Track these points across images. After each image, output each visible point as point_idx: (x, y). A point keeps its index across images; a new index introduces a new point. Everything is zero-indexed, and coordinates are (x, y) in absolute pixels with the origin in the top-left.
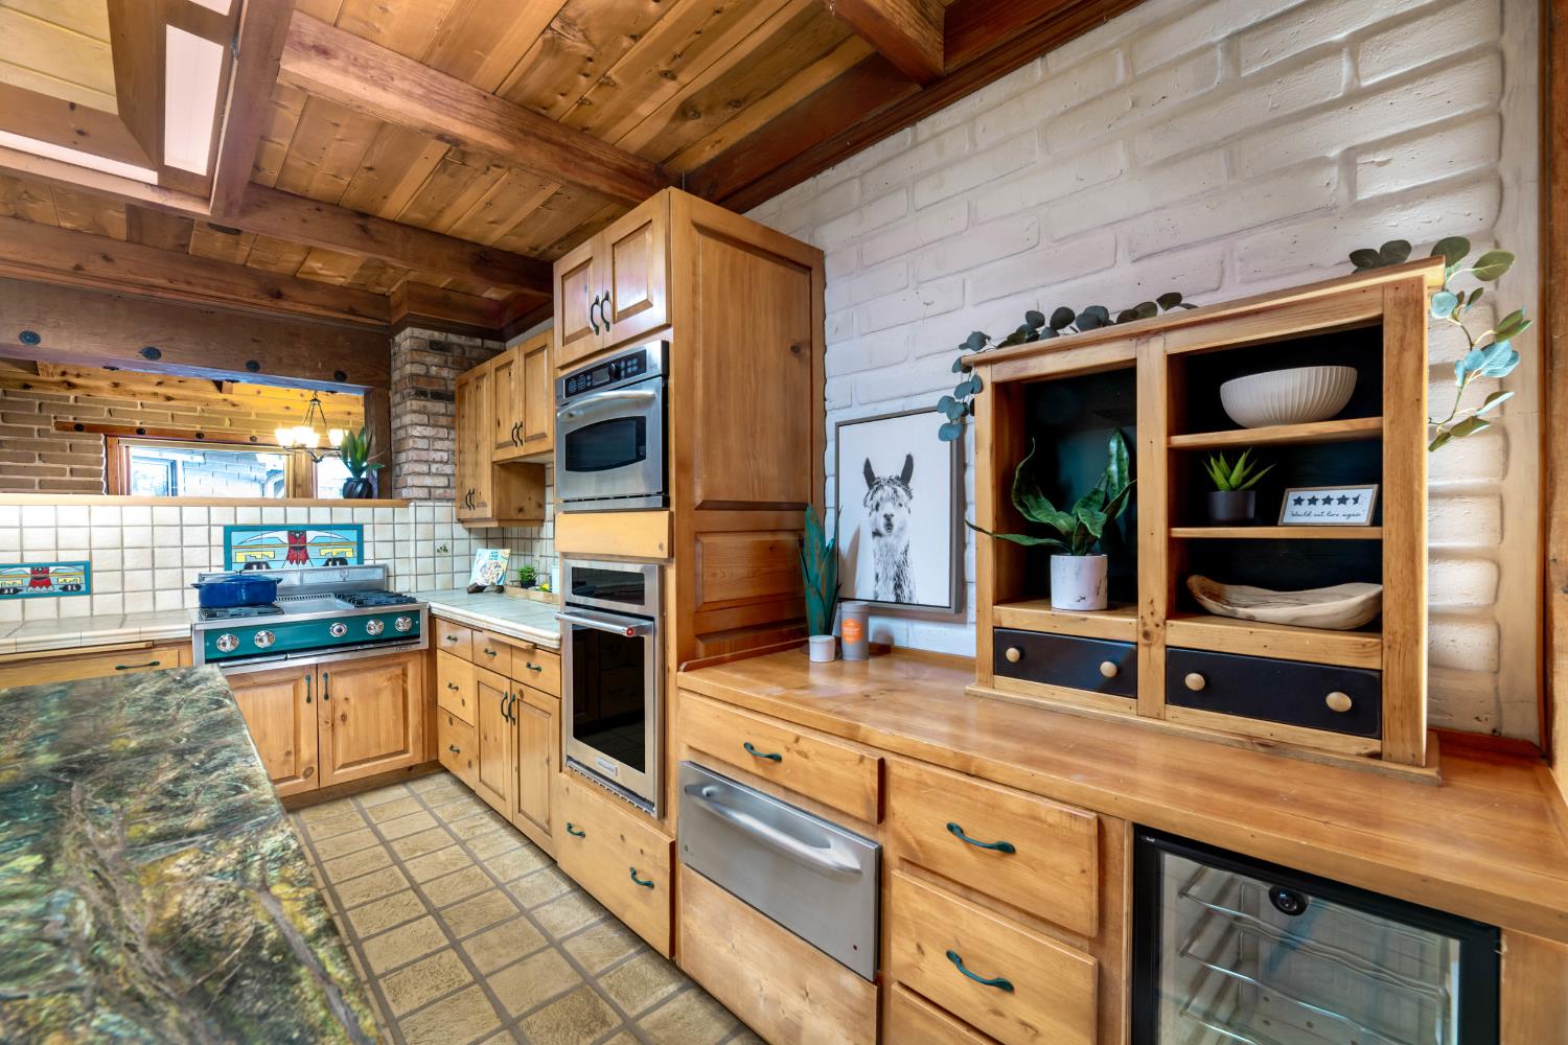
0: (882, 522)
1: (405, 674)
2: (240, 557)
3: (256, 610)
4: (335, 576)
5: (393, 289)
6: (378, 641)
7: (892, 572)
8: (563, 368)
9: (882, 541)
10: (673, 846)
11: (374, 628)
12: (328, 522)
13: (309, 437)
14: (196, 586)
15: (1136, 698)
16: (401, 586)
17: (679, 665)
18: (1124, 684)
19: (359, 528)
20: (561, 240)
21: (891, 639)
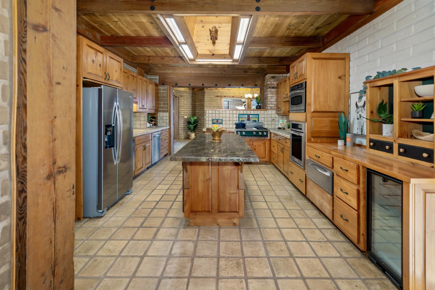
0: (359, 116)
1: (265, 143)
2: (240, 120)
3: (243, 128)
4: (255, 124)
5: (265, 67)
6: (261, 136)
7: (361, 128)
8: (291, 85)
9: (359, 120)
10: (306, 174)
11: (260, 133)
12: (253, 114)
13: (250, 96)
14: (235, 124)
15: (393, 154)
16: (266, 127)
17: (307, 141)
18: (391, 151)
19: (258, 115)
20: (297, 53)
21: (362, 143)
